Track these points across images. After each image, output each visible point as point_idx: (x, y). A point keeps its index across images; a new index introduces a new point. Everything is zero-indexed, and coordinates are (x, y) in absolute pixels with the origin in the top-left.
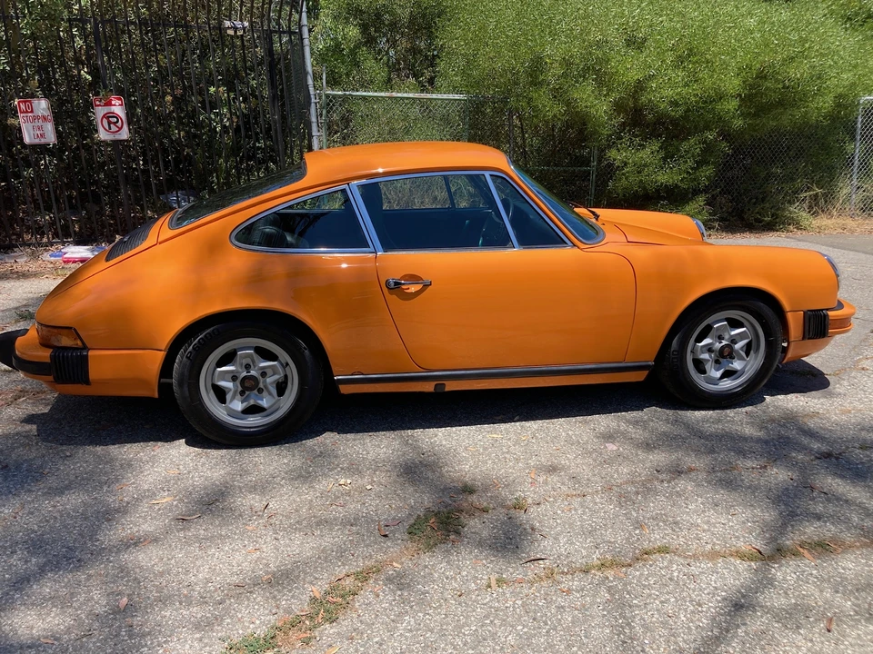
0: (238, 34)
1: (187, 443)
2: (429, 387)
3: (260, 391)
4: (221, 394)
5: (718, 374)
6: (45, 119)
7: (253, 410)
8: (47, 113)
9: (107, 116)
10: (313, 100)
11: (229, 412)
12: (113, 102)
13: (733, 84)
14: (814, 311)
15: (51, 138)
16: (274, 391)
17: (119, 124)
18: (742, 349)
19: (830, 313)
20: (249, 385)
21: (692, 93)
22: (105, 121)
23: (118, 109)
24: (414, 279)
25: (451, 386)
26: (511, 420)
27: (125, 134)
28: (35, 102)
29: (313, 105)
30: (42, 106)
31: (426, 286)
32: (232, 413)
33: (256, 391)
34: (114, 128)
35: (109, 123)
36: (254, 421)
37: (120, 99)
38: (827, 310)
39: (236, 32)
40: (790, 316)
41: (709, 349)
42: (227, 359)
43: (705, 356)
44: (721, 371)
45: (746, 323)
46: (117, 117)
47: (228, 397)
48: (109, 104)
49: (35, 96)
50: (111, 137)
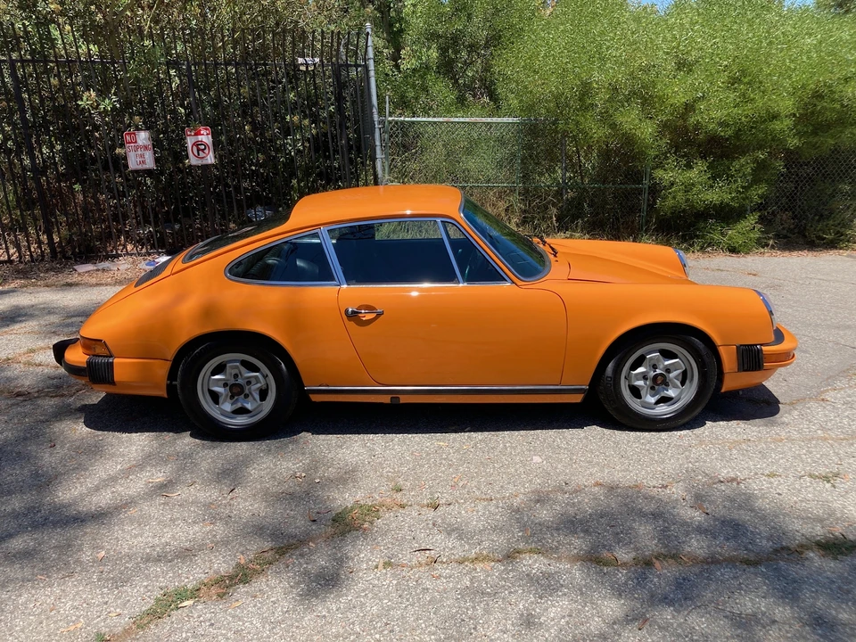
0: (310, 69)
1: (191, 435)
2: (386, 399)
3: (246, 396)
4: (215, 397)
5: (653, 400)
6: (146, 148)
7: (242, 411)
8: (149, 143)
9: (197, 144)
10: (376, 126)
11: (222, 411)
12: (202, 132)
13: (786, 105)
14: (748, 345)
15: (150, 164)
16: (257, 397)
17: (206, 151)
18: (676, 378)
19: (764, 348)
20: (236, 390)
21: (743, 113)
22: (195, 148)
23: (206, 137)
24: (370, 308)
25: (404, 399)
26: (463, 430)
27: (210, 159)
28: (138, 134)
29: (377, 130)
30: (143, 137)
31: (379, 315)
32: (224, 413)
33: (242, 396)
34: (202, 154)
35: (198, 150)
36: (241, 420)
37: (206, 129)
38: (761, 345)
39: (307, 68)
40: (722, 350)
41: (645, 377)
42: (219, 369)
43: (640, 383)
44: (657, 397)
45: (679, 355)
46: (206, 145)
47: (221, 400)
48: (198, 134)
49: (138, 129)
50: (199, 163)
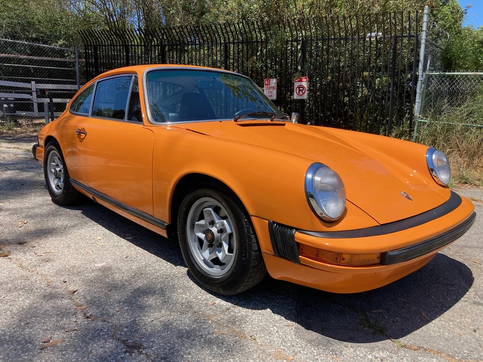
2: (91, 196)
3: (60, 178)
5: (208, 257)
6: (274, 88)
8: (275, 85)
9: (299, 87)
12: (303, 80)
14: (281, 225)
15: (274, 97)
16: (62, 180)
17: (303, 91)
22: (298, 89)
23: (305, 84)
25: (97, 200)
27: (305, 96)
28: (272, 80)
29: (420, 82)
30: (274, 82)
31: (85, 135)
34: (301, 93)
35: (299, 90)
37: (306, 78)
43: (201, 235)
44: (211, 255)
46: (303, 87)
48: (301, 81)
49: (271, 77)
50: (299, 98)
